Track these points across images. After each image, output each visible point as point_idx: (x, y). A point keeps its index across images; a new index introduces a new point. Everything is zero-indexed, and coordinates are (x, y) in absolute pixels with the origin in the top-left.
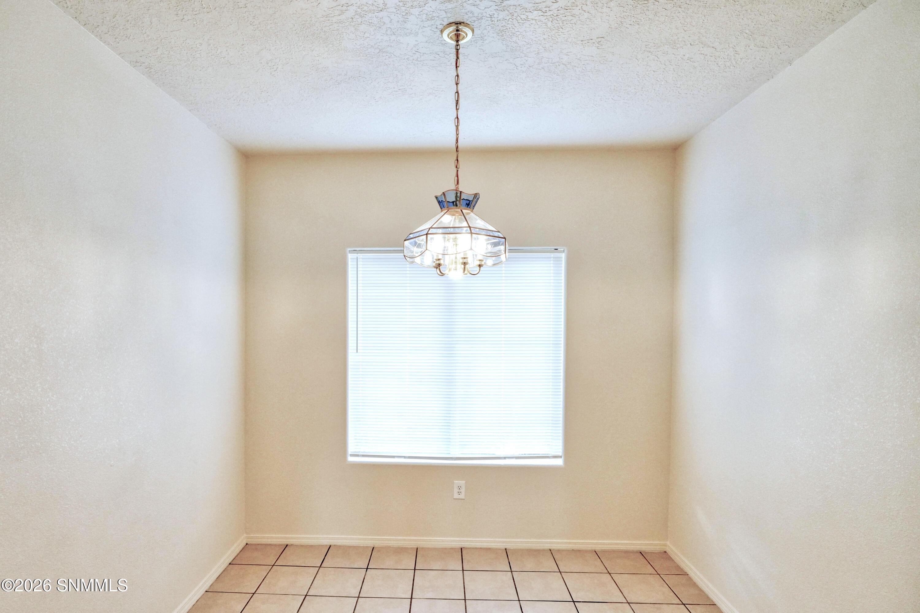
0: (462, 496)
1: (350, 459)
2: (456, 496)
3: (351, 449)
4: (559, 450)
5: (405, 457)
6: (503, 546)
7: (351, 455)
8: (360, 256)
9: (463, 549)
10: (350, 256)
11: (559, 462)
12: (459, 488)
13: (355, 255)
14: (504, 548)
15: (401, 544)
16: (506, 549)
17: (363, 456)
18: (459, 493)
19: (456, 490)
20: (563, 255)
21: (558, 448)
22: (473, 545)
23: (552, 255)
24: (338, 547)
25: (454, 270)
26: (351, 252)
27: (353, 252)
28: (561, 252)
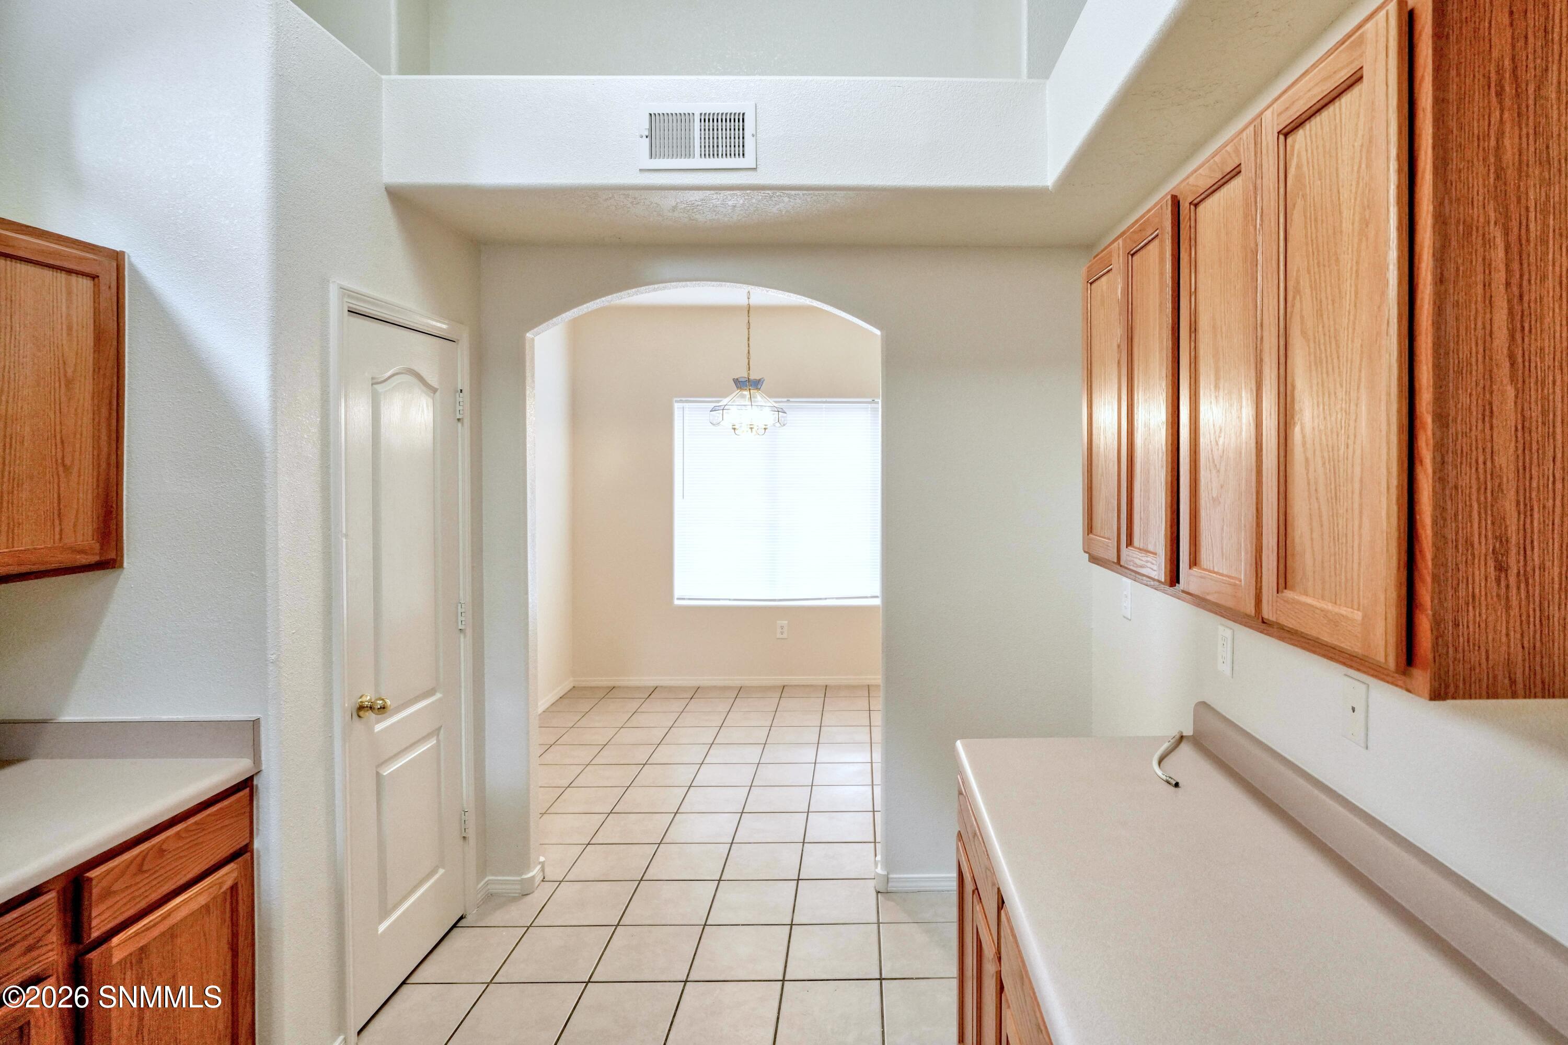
0: (785, 636)
1: (677, 602)
2: (779, 636)
3: (678, 591)
4: (877, 591)
5: (730, 600)
7: (677, 599)
8: (686, 405)
9: (785, 687)
10: (676, 405)
11: (877, 602)
12: (782, 627)
13: (681, 405)
15: (727, 683)
17: (689, 599)
18: (782, 633)
19: (779, 630)
20: (878, 406)
21: (876, 588)
22: (790, 683)
23: (869, 405)
26: (677, 402)
27: (681, 401)
28: (877, 403)
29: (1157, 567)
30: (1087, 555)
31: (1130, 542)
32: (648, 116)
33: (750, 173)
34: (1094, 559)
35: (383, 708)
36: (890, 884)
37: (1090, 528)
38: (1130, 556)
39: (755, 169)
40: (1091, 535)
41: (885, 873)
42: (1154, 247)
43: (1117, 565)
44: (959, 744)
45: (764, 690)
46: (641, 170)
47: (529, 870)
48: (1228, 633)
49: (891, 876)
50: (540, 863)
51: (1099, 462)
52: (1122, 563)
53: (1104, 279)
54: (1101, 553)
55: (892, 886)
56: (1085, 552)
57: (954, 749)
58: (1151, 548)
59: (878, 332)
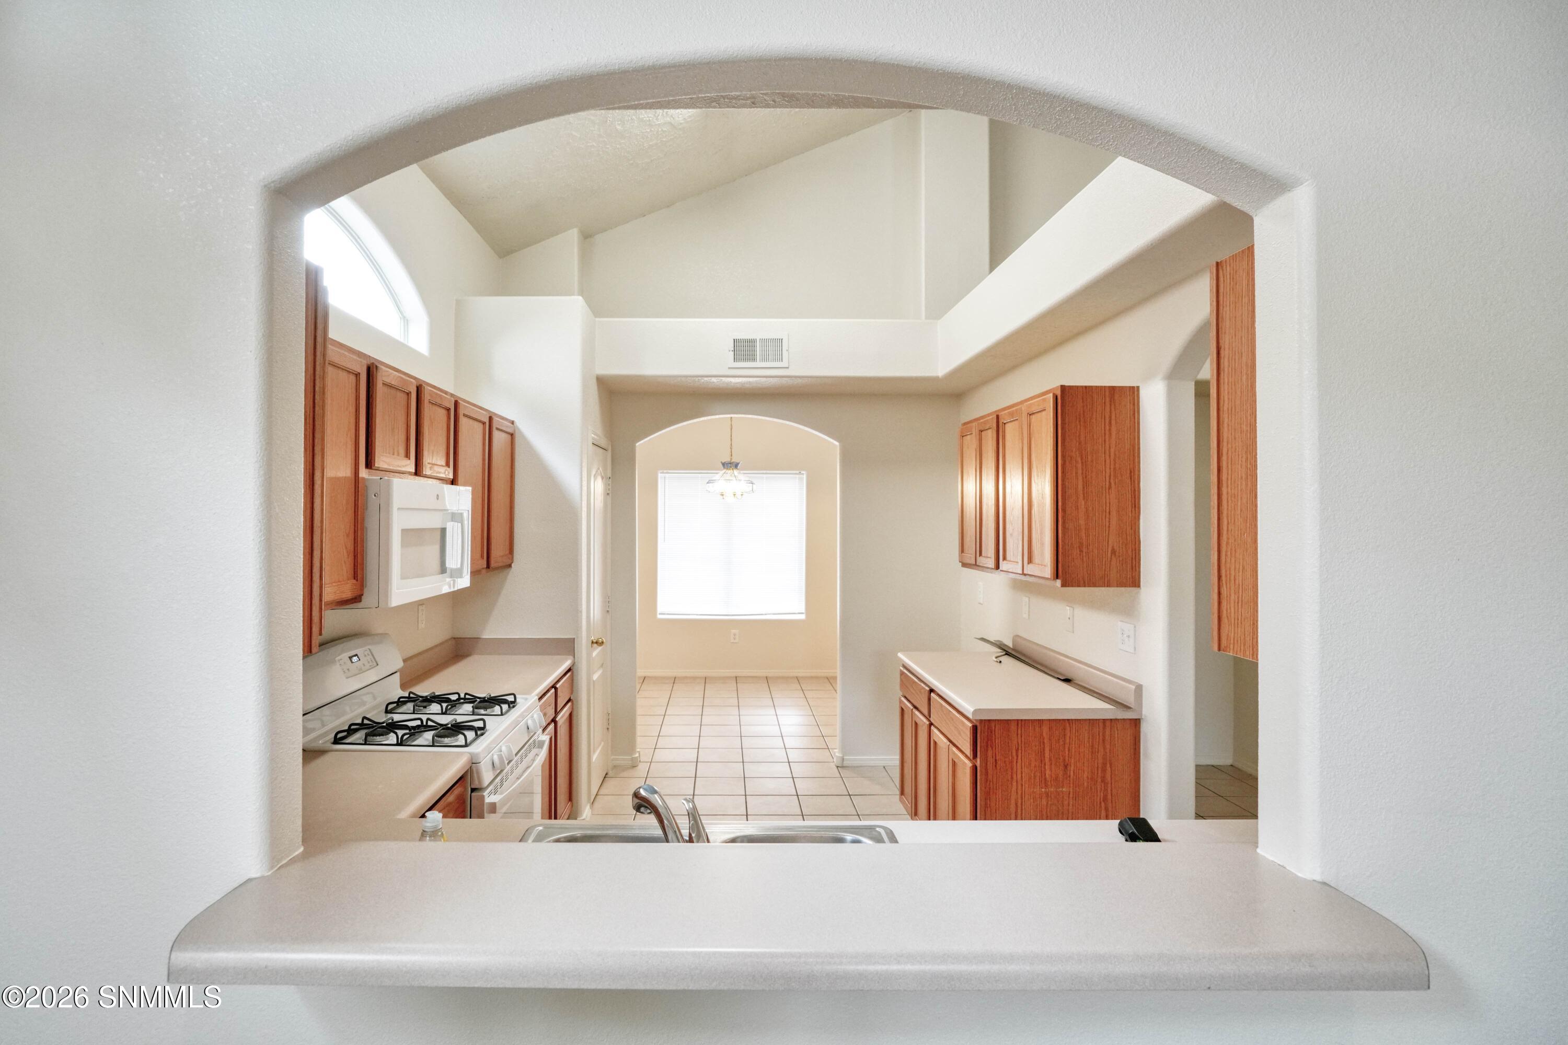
0: (737, 641)
1: (659, 616)
3: (660, 609)
4: (803, 610)
5: (697, 615)
6: (765, 675)
7: (660, 614)
8: (667, 475)
9: (737, 678)
10: (660, 475)
11: (803, 617)
12: (735, 635)
13: (663, 475)
14: (765, 676)
15: (694, 674)
16: (767, 677)
17: (668, 614)
18: (735, 639)
19: (732, 636)
20: (805, 476)
21: (802, 607)
22: (744, 674)
23: (797, 476)
24: (649, 677)
26: (661, 473)
27: (663, 473)
28: (803, 474)
29: (991, 563)
30: (961, 563)
31: (981, 554)
32: (733, 340)
33: (785, 369)
34: (964, 565)
35: (603, 642)
36: (844, 762)
37: (962, 550)
38: (981, 561)
39: (788, 368)
40: (963, 554)
41: (841, 755)
42: (990, 431)
43: (975, 566)
44: (900, 655)
45: (724, 679)
46: (729, 368)
47: (636, 754)
48: (1027, 599)
49: (845, 758)
50: (638, 752)
51: (966, 519)
52: (977, 564)
53: (968, 436)
54: (968, 561)
55: (846, 763)
56: (960, 562)
57: (898, 657)
58: (989, 556)
59: (837, 443)
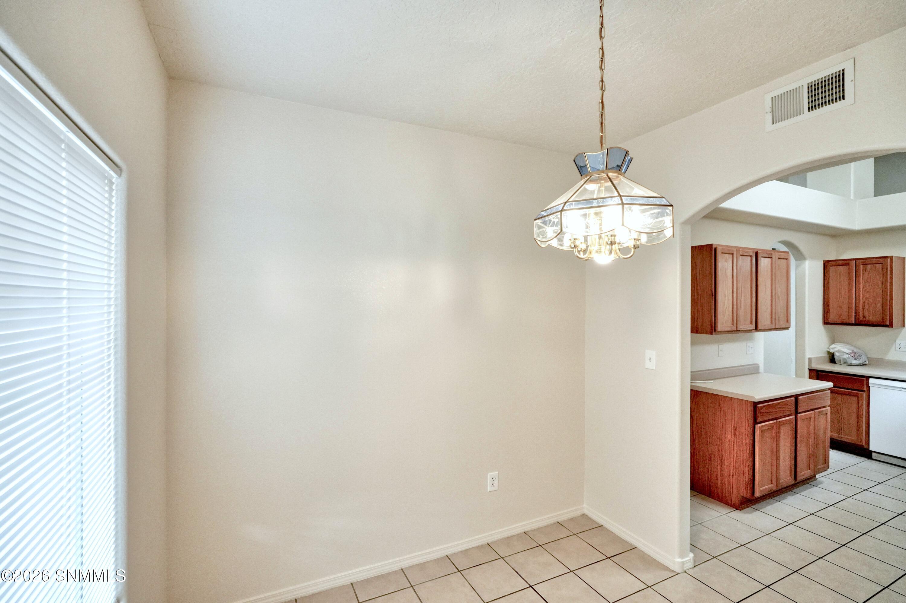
25: (597, 252)
